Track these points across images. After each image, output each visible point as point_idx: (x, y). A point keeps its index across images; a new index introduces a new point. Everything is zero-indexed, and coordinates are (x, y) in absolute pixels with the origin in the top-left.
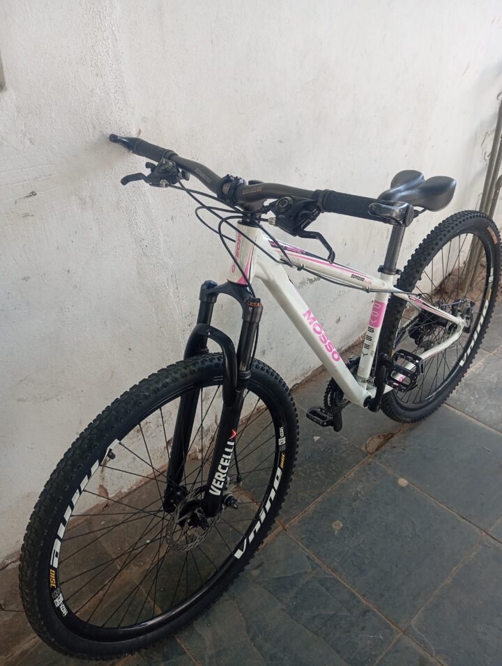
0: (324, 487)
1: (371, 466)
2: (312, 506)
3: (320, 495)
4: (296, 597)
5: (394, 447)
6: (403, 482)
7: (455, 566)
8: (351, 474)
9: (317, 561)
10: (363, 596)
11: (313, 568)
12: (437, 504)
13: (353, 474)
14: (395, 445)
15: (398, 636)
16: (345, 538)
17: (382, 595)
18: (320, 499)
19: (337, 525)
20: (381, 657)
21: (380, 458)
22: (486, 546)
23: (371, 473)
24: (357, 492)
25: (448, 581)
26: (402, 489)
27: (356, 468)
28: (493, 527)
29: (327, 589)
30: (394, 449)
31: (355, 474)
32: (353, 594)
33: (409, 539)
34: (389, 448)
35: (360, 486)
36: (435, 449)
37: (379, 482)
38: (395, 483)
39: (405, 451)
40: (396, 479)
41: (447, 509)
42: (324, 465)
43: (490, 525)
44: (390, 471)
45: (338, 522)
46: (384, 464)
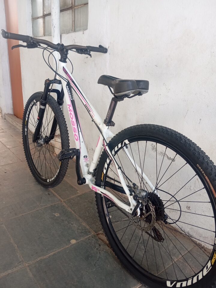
0: (79, 214)
2: (70, 209)
3: (75, 212)
4: (33, 200)
5: (100, 245)
6: (73, 242)
7: (17, 246)
8: (84, 224)
9: (43, 207)
11: (41, 205)
13: (84, 225)
16: (50, 216)
18: (73, 212)
21: (92, 237)
22: (20, 262)
23: (84, 231)
24: (72, 224)
25: (12, 241)
26: (69, 241)
27: (88, 227)
28: (28, 270)
29: (31, 207)
30: (98, 245)
31: (84, 226)
32: (25, 213)
33: (39, 234)
34: (100, 243)
35: (76, 226)
36: (95, 265)
37: (76, 233)
38: (73, 239)
39: (95, 249)
40: (77, 240)
41: (49, 255)
42: (91, 216)
43: (30, 270)
44: (82, 239)
45: (59, 215)
46: (88, 238)
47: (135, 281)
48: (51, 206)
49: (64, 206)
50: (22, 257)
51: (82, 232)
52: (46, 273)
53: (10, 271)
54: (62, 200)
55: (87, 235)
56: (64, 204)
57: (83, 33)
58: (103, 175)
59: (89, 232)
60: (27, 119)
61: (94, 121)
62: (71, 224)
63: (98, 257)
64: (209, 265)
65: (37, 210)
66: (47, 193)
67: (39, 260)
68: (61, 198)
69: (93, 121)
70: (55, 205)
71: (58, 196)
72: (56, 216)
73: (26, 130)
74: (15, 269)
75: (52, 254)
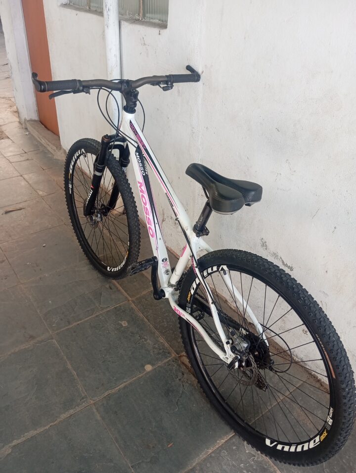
0: (154, 323)
1: (167, 354)
2: (141, 315)
3: (148, 320)
4: (89, 298)
5: (183, 374)
6: (149, 368)
7: (76, 374)
8: (162, 340)
9: (105, 310)
10: (78, 324)
11: (101, 307)
12: (125, 382)
13: (162, 341)
14: (185, 375)
15: (51, 332)
16: (115, 325)
17: (75, 332)
18: (146, 320)
19: (124, 324)
20: (45, 322)
21: (173, 361)
22: (83, 398)
23: (161, 351)
24: (146, 340)
25: (69, 366)
26: (143, 366)
27: (166, 345)
28: (95, 410)
29: (88, 311)
30: (181, 374)
31: (162, 343)
32: (81, 320)
33: (103, 356)
34: (183, 370)
35: (150, 343)
36: (177, 403)
37: (152, 354)
38: (149, 363)
39: (177, 379)
40: (153, 365)
41: (119, 387)
42: (171, 326)
43: (97, 409)
44: (160, 364)
45: (127, 324)
46: (168, 362)
47: (227, 428)
48: (115, 308)
49: (132, 308)
50: (84, 390)
51: (159, 354)
52: (117, 415)
53: (72, 411)
54: (130, 299)
55: (166, 358)
56: (133, 306)
57: (160, 34)
58: (189, 295)
59: (169, 353)
60: (71, 171)
61: (178, 221)
62: (144, 340)
63: (181, 392)
64: (317, 439)
65: (97, 316)
66: (107, 286)
67: (107, 394)
68: (128, 294)
69: (177, 219)
70: (120, 306)
71: (123, 291)
72: (124, 325)
73: (70, 186)
74: (78, 409)
75: (122, 386)
